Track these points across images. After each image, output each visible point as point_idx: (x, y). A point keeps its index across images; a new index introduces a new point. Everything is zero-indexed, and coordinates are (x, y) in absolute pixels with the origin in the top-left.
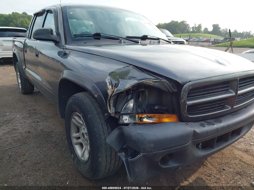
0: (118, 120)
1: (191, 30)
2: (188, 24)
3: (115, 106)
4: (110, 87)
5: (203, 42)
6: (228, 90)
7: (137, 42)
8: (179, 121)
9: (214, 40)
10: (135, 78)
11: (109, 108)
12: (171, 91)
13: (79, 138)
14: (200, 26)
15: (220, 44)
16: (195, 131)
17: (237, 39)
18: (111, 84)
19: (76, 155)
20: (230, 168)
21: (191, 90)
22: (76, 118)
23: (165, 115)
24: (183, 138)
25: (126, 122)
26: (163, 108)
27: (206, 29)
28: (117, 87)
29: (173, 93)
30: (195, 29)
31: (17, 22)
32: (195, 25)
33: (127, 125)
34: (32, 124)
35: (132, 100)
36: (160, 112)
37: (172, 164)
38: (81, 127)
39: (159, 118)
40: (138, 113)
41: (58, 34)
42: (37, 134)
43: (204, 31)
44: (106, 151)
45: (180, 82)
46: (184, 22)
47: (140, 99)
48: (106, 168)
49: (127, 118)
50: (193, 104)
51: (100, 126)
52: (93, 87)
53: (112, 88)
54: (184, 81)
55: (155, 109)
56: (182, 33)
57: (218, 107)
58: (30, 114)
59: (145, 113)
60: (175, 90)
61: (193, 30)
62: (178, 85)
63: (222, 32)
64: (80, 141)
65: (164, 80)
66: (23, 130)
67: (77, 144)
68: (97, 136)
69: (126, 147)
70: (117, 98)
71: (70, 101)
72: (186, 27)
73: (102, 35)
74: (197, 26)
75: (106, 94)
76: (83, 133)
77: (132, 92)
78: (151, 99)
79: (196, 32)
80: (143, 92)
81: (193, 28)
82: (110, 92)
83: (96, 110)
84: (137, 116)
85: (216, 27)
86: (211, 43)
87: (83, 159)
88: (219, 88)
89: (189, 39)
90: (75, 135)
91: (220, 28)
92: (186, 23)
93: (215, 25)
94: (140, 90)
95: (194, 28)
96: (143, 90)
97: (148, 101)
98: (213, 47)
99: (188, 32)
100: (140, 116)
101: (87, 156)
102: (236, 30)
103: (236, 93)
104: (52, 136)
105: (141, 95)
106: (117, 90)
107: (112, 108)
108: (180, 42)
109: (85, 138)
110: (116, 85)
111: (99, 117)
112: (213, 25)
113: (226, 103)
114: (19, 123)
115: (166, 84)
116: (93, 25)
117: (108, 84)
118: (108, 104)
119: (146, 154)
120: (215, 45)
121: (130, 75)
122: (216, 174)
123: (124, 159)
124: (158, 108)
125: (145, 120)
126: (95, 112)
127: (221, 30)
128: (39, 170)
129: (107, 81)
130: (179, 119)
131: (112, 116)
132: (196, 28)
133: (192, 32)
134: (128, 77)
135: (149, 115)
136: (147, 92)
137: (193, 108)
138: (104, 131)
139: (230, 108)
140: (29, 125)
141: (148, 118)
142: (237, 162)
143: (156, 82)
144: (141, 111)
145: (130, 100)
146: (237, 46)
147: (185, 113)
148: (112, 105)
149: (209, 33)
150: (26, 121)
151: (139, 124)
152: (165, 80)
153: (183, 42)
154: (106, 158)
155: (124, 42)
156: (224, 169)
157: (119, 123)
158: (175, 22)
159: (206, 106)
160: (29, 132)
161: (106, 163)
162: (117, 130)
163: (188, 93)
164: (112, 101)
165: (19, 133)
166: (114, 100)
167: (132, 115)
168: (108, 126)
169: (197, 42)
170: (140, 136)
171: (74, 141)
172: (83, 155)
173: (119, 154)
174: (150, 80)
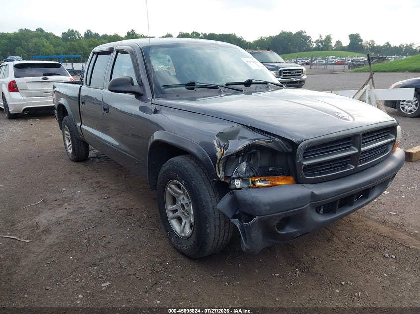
0: (229, 185)
1: (315, 45)
2: (309, 37)
3: (224, 170)
4: (218, 149)
5: (333, 64)
6: (350, 146)
7: (241, 91)
8: (296, 183)
9: (352, 61)
10: (245, 138)
11: (218, 172)
12: (286, 151)
13: (176, 211)
14: (328, 38)
15: (361, 69)
16: (312, 193)
17: (390, 58)
18: (219, 146)
19: (173, 232)
20: (361, 241)
21: (307, 149)
22: (173, 187)
23: (281, 177)
24: (301, 200)
25: (238, 186)
26: (278, 169)
27: (339, 42)
28: (226, 149)
29: (288, 153)
30: (320, 44)
31: (28, 45)
32: (320, 36)
33: (240, 189)
34: (101, 201)
35: (244, 163)
36: (275, 174)
37: (289, 230)
38: (178, 197)
39: (274, 181)
40: (251, 177)
41: (141, 84)
42: (112, 213)
43: (335, 45)
44: (215, 221)
45: (295, 141)
46: (302, 32)
47: (252, 161)
48: (214, 240)
49: (239, 182)
50: (309, 164)
51: (207, 193)
52: (199, 150)
53: (221, 151)
54: (300, 140)
55: (269, 171)
56: (300, 51)
57: (339, 166)
58: (93, 188)
59: (258, 176)
60: (290, 150)
61: (317, 45)
62: (294, 145)
63: (365, 46)
64: (177, 214)
65: (277, 140)
66: (91, 208)
67: (173, 218)
68: (204, 204)
69: (239, 213)
70: (226, 161)
71: (166, 166)
72: (305, 41)
73: (196, 84)
74: (323, 38)
75: (214, 157)
76: (182, 205)
77: (242, 153)
78: (264, 160)
79: (322, 49)
80: (254, 154)
81: (316, 42)
82: (218, 155)
83: (201, 175)
84: (250, 179)
85: (355, 39)
86: (347, 67)
87: (183, 235)
88: (339, 146)
89: (312, 61)
90: (170, 207)
91: (361, 41)
92: (304, 34)
93: (353, 35)
94: (252, 151)
95: (319, 42)
96: (255, 151)
97: (260, 163)
98: (350, 72)
99: (310, 49)
100: (253, 179)
101: (188, 231)
102: (388, 43)
103: (360, 150)
104: (133, 213)
105: (252, 157)
106: (227, 153)
107: (221, 172)
108: (297, 71)
109: (186, 210)
110: (226, 147)
111: (205, 183)
112: (350, 36)
113: (349, 162)
114: (84, 199)
115: (280, 145)
116: (171, 59)
117: (216, 146)
118: (217, 168)
119: (262, 217)
120: (354, 70)
121: (240, 135)
122: (343, 248)
123: (238, 225)
124: (272, 169)
125: (259, 183)
126: (200, 178)
127: (363, 43)
128: (129, 252)
129: (215, 143)
130: (295, 181)
131: (221, 181)
132: (321, 42)
133: (315, 49)
134: (237, 137)
135: (263, 178)
136: (259, 153)
137: (311, 169)
138: (211, 198)
139: (354, 167)
140: (97, 202)
141: (262, 181)
142: (370, 234)
143: (269, 142)
144: (253, 174)
145: (241, 163)
146: (388, 70)
147: (301, 174)
148: (221, 169)
149: (344, 49)
150: (91, 197)
151: (252, 188)
152: (279, 140)
153: (300, 70)
154: (215, 228)
155: (225, 92)
156: (353, 243)
157: (230, 187)
158: (288, 33)
159: (325, 166)
160: (101, 211)
161: (215, 235)
162: (229, 196)
163: (304, 153)
164: (221, 165)
165: (88, 213)
166: (223, 163)
167: (244, 179)
168: (215, 192)
169: (324, 65)
170: (255, 200)
171: (171, 215)
172: (183, 230)
173: (232, 221)
174: (263, 140)
